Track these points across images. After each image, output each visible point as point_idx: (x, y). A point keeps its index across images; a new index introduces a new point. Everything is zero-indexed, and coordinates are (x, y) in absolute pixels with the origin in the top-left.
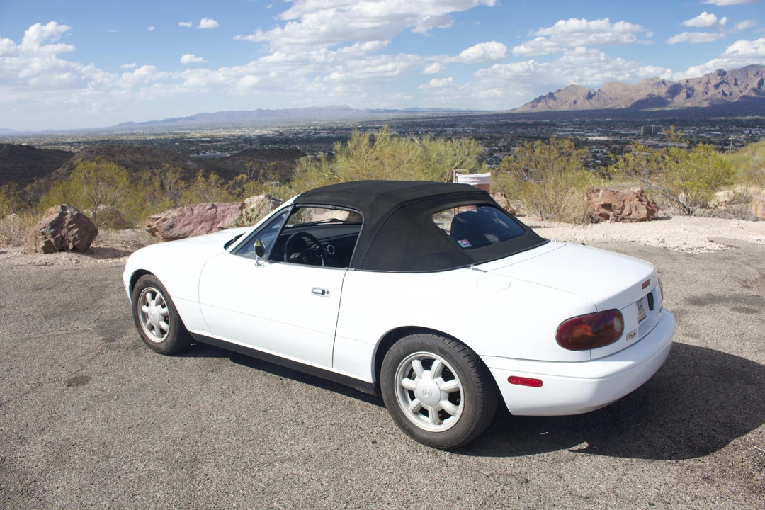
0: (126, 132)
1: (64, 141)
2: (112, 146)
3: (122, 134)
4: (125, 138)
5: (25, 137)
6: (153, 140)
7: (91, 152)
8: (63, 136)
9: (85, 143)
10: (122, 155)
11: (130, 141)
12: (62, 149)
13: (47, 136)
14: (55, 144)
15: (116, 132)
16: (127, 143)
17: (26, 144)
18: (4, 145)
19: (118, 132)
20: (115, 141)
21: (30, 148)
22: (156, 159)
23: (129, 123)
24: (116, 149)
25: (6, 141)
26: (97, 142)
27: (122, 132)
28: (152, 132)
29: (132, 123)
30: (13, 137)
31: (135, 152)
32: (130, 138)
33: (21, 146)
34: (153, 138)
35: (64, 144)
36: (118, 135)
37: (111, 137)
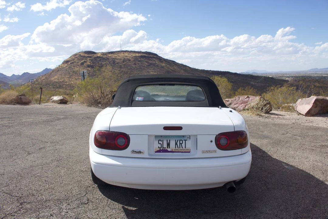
0: (313, 73)
1: (286, 76)
2: (305, 79)
3: (312, 74)
4: (313, 75)
5: (271, 74)
6: (326, 77)
7: (296, 81)
8: (286, 74)
9: (295, 77)
10: (309, 83)
11: (315, 76)
12: (284, 79)
13: (280, 74)
14: (282, 77)
15: (309, 73)
16: (313, 78)
17: (271, 77)
18: (263, 77)
19: (310, 73)
20: (308, 76)
21: (272, 78)
22: (325, 85)
23: (315, 69)
24: (307, 80)
25: (264, 75)
26: (299, 77)
27: (312, 73)
28: (326, 73)
29: (317, 69)
30: (266, 74)
31: (315, 82)
32: (315, 75)
33: (269, 77)
34: (326, 75)
35: (286, 77)
36: (309, 74)
37: (306, 75)
